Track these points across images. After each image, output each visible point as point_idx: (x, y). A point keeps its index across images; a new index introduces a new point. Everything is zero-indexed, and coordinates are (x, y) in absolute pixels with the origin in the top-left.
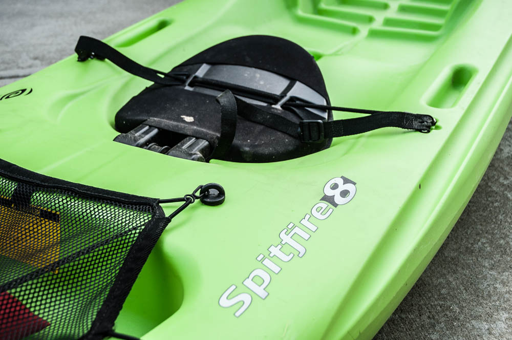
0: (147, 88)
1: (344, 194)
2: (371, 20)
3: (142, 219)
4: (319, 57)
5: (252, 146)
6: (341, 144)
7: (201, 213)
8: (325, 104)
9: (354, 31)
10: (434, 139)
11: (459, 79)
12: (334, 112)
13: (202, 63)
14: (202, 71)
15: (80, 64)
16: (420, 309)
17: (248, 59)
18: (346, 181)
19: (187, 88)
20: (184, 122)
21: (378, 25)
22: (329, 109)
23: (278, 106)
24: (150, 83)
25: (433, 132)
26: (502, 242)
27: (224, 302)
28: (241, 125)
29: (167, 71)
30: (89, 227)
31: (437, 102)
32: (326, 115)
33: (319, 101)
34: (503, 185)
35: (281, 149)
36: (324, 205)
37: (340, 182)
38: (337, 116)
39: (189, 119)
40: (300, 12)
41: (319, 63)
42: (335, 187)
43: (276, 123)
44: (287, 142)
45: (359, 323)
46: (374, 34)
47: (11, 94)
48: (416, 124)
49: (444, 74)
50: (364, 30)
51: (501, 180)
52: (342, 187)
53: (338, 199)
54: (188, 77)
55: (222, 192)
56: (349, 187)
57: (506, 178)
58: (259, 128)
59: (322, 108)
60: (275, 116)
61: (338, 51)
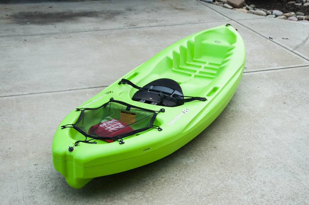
0: (137, 92)
1: (186, 111)
2: (195, 71)
3: (152, 114)
4: (181, 83)
5: (166, 104)
6: (186, 104)
7: (161, 113)
8: (182, 95)
9: (190, 75)
10: (206, 102)
11: (215, 90)
12: (184, 97)
13: (151, 85)
14: (151, 87)
15: (119, 85)
16: (206, 140)
17: (163, 85)
18: (187, 109)
19: (149, 91)
20: (149, 99)
21: (197, 74)
22: (183, 96)
23: (171, 96)
24: (138, 90)
25: (206, 101)
26: (227, 128)
27: (168, 124)
28: (164, 100)
29: (142, 87)
30: (140, 115)
31: (209, 95)
32: (183, 98)
33: (181, 95)
34: (229, 117)
35: (173, 105)
36: (183, 113)
37: (186, 109)
38: (185, 98)
39: (151, 99)
40: (174, 69)
41: (181, 85)
42: (185, 110)
43: (171, 100)
44: (174, 104)
45: (190, 129)
46: (196, 76)
47: (108, 92)
48: (202, 100)
49: (211, 88)
50: (193, 75)
51: (229, 115)
52: (186, 110)
53: (185, 112)
54: (148, 89)
55: (164, 110)
56: (187, 110)
57: (230, 115)
58: (168, 100)
59: (182, 96)
60: (171, 98)
61: (185, 81)
